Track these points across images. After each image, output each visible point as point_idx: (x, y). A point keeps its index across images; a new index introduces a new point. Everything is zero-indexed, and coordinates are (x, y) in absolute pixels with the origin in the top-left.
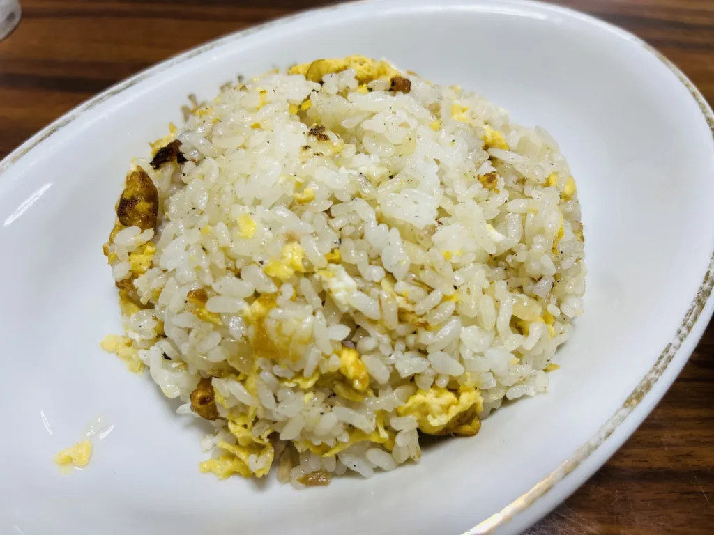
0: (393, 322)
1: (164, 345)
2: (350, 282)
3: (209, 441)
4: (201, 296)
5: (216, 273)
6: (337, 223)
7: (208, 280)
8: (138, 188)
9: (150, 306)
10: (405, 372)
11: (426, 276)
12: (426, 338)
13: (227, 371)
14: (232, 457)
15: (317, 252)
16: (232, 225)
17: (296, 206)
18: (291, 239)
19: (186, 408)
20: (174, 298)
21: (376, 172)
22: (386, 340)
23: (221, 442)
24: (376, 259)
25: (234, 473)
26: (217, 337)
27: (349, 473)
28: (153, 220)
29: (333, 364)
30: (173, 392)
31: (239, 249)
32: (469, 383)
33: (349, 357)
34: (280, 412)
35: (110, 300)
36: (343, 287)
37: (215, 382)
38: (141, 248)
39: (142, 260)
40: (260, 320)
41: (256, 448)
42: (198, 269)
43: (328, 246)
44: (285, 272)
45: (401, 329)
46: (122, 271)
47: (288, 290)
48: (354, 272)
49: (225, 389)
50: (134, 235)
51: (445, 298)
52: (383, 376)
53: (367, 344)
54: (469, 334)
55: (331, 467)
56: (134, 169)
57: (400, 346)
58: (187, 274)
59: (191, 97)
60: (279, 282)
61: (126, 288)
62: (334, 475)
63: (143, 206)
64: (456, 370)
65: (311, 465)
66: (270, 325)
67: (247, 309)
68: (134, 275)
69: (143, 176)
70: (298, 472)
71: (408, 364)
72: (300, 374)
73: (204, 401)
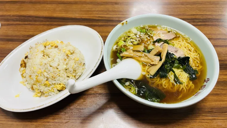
0: (51, 78)
1: (27, 82)
2: (46, 73)
3: (34, 93)
4: (31, 76)
5: (32, 73)
6: (45, 67)
7: (31, 74)
8: (23, 62)
9: (25, 77)
10: (53, 83)
11: (55, 72)
12: (55, 79)
13: (34, 84)
14: (37, 95)
15: (43, 70)
16: (33, 68)
17: (41, 65)
18: (40, 69)
19: (31, 89)
20: (27, 76)
21: (50, 60)
22: (51, 80)
23: (35, 93)
24: (49, 71)
25: (37, 96)
26: (33, 80)
27: (50, 95)
28: (25, 66)
29: (45, 83)
30: (29, 87)
31: (34, 70)
32: (61, 84)
33: (47, 82)
34: (40, 88)
35: (21, 76)
36: (45, 74)
37: (33, 86)
38: (24, 70)
39: (24, 72)
40: (37, 78)
41: (39, 93)
42: (30, 73)
43: (44, 70)
44: (39, 73)
45: (53, 78)
46: (22, 73)
47: (40, 75)
48: (47, 73)
49: (34, 86)
50: (23, 69)
51: (57, 75)
52: (51, 84)
53: (49, 80)
54: (61, 78)
55: (48, 95)
56: (22, 60)
57: (53, 80)
58: (29, 73)
59: (31, 46)
60: (38, 74)
61: (22, 75)
62: (49, 96)
63: (24, 65)
64: (60, 82)
65: (45, 95)
66: (38, 79)
67: (35, 77)
68: (23, 74)
69: (23, 61)
70: (44, 96)
71: (54, 82)
72: (42, 84)
73: (32, 88)
